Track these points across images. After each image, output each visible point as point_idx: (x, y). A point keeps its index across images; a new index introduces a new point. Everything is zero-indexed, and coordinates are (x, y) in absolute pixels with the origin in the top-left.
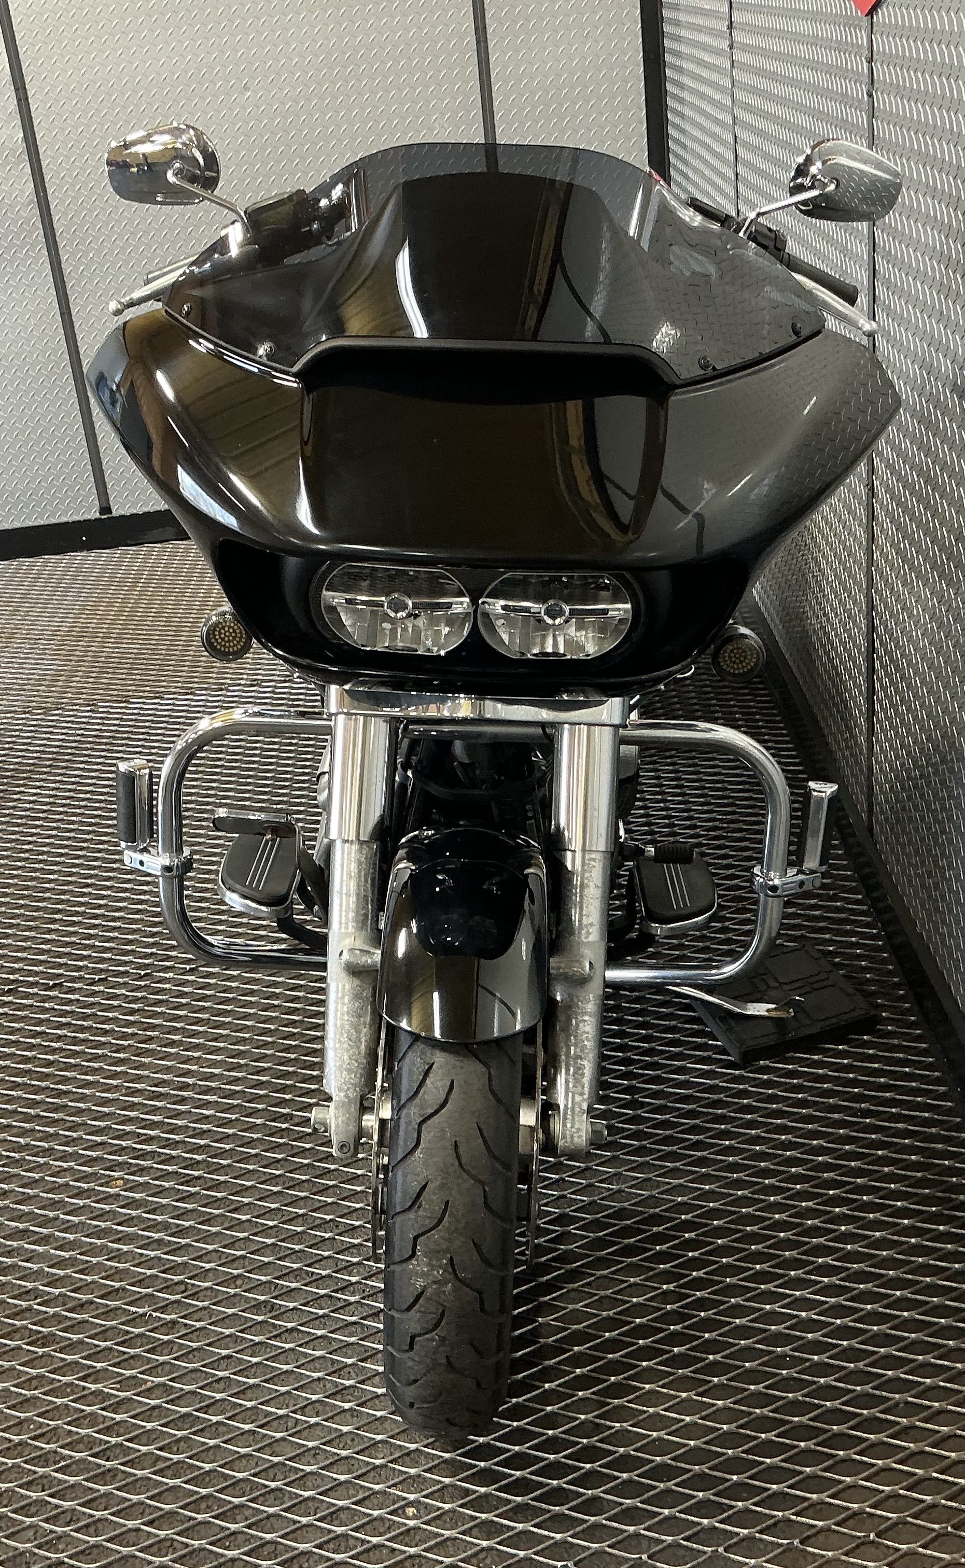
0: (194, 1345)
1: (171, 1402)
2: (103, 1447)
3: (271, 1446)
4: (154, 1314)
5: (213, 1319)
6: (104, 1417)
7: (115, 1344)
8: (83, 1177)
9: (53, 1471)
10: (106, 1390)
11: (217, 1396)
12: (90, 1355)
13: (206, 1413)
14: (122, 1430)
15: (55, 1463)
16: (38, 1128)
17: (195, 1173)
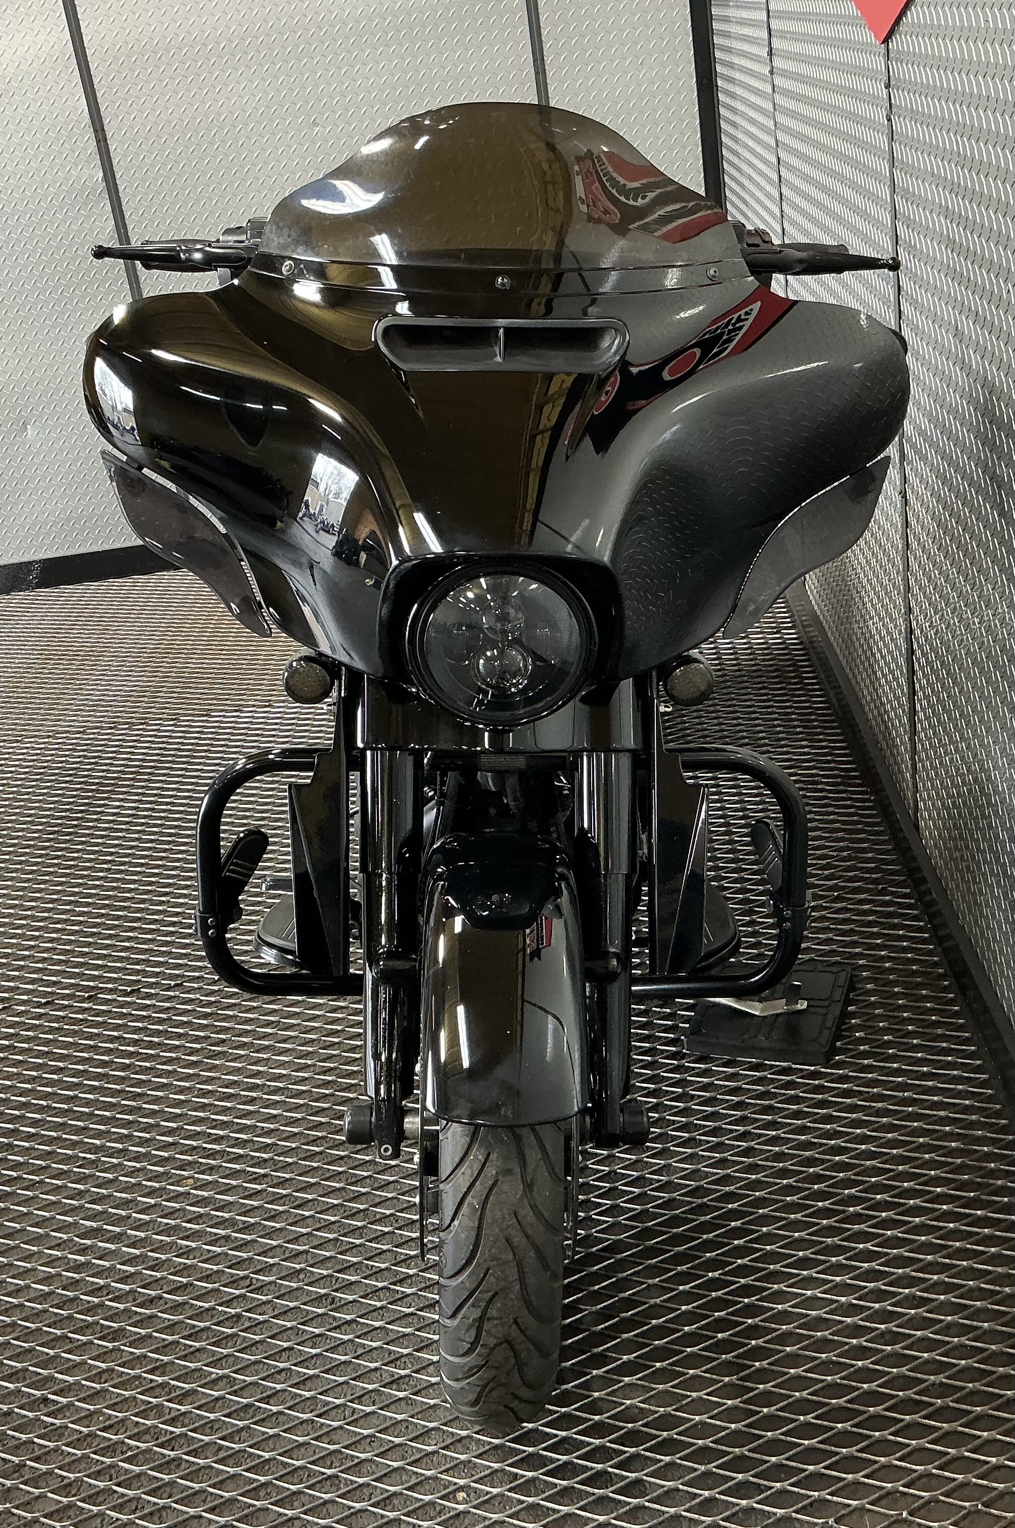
0: (257, 1338)
1: (235, 1393)
2: (168, 1437)
3: (329, 1435)
4: (220, 1308)
5: (276, 1312)
6: (171, 1409)
7: (182, 1338)
8: (156, 1177)
9: (121, 1461)
10: (172, 1382)
11: (279, 1387)
12: (158, 1348)
13: (267, 1403)
14: (186, 1421)
15: (122, 1453)
16: (113, 1130)
17: (262, 1171)
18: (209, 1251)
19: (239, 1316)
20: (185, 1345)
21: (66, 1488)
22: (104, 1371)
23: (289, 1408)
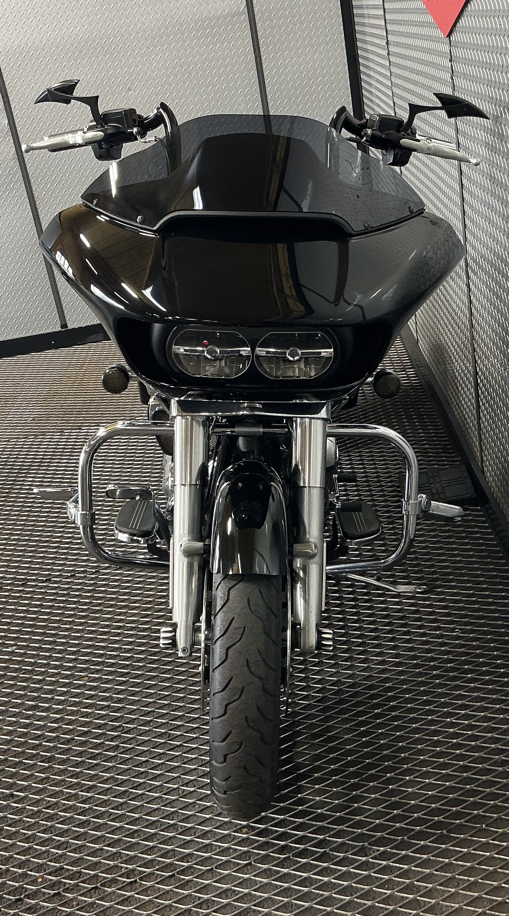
1: (117, 785)
2: (82, 810)
3: (170, 803)
4: (107, 743)
5: (138, 743)
6: (83, 795)
7: (87, 759)
8: (66, 677)
9: (57, 823)
10: (83, 782)
11: (141, 781)
12: (73, 765)
13: (136, 790)
14: (91, 801)
15: (57, 820)
16: (41, 654)
17: (126, 671)
18: (99, 714)
19: (117, 747)
20: (88, 762)
21: (27, 839)
22: (44, 778)
23: (148, 791)
